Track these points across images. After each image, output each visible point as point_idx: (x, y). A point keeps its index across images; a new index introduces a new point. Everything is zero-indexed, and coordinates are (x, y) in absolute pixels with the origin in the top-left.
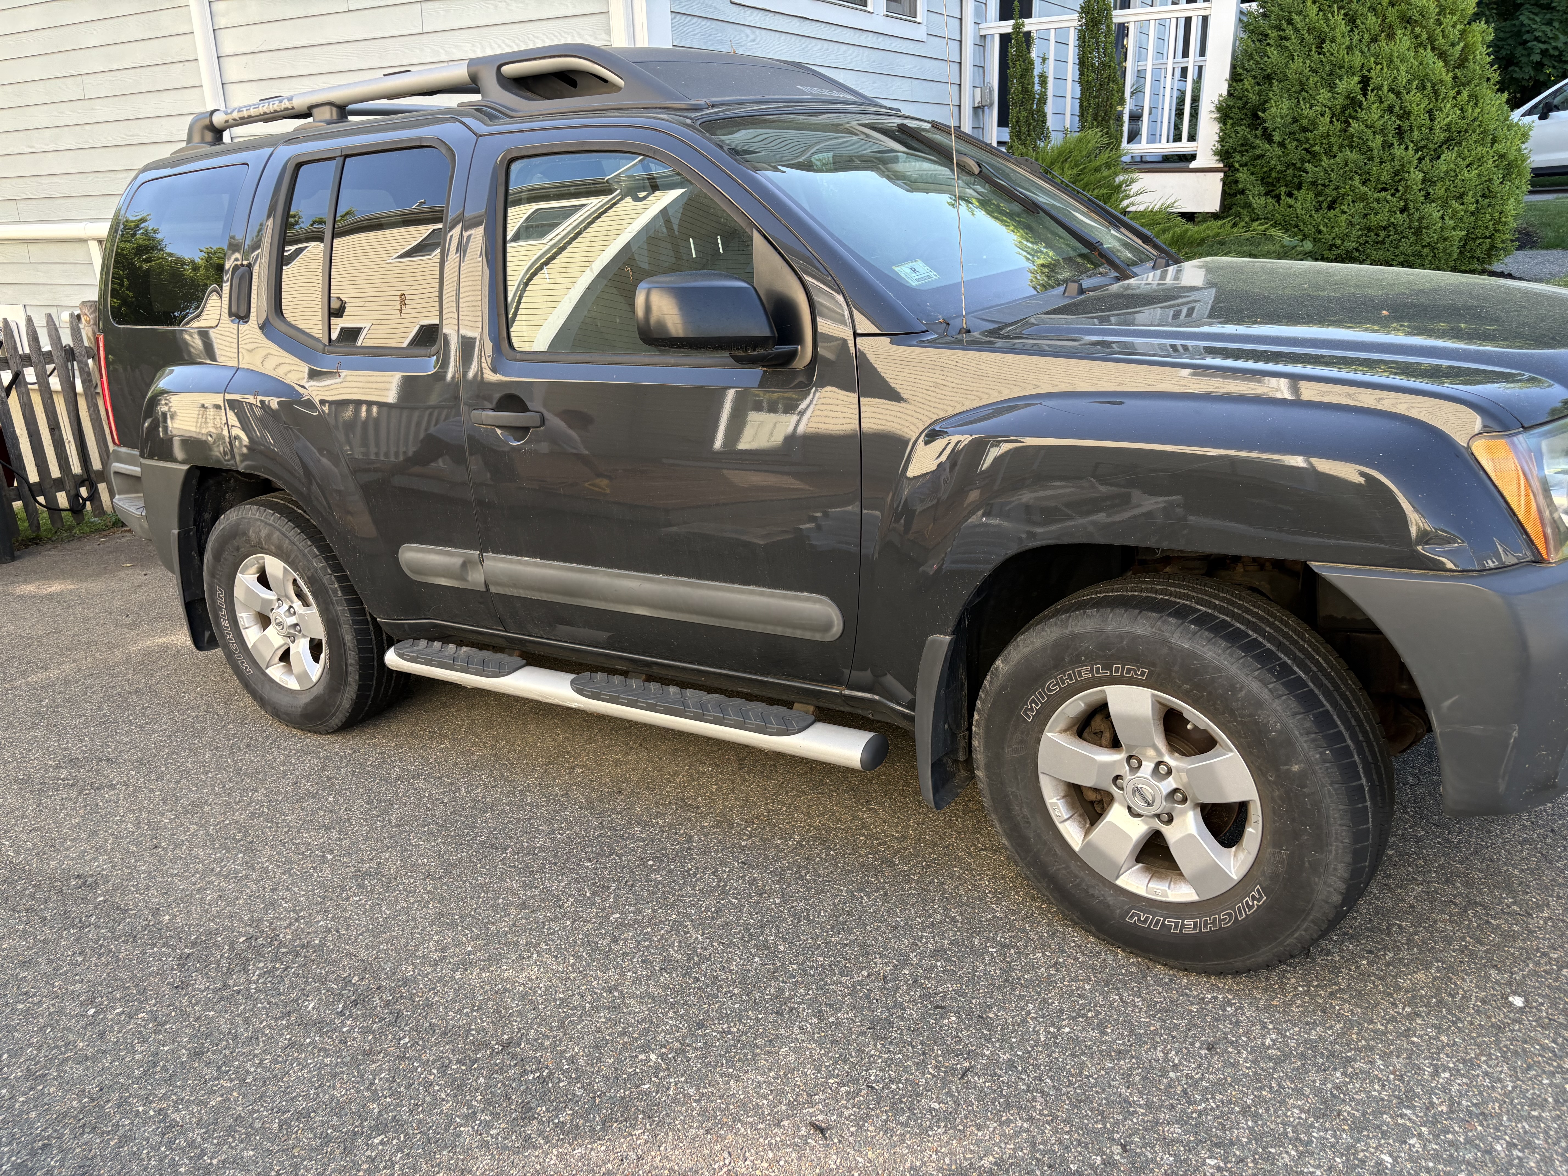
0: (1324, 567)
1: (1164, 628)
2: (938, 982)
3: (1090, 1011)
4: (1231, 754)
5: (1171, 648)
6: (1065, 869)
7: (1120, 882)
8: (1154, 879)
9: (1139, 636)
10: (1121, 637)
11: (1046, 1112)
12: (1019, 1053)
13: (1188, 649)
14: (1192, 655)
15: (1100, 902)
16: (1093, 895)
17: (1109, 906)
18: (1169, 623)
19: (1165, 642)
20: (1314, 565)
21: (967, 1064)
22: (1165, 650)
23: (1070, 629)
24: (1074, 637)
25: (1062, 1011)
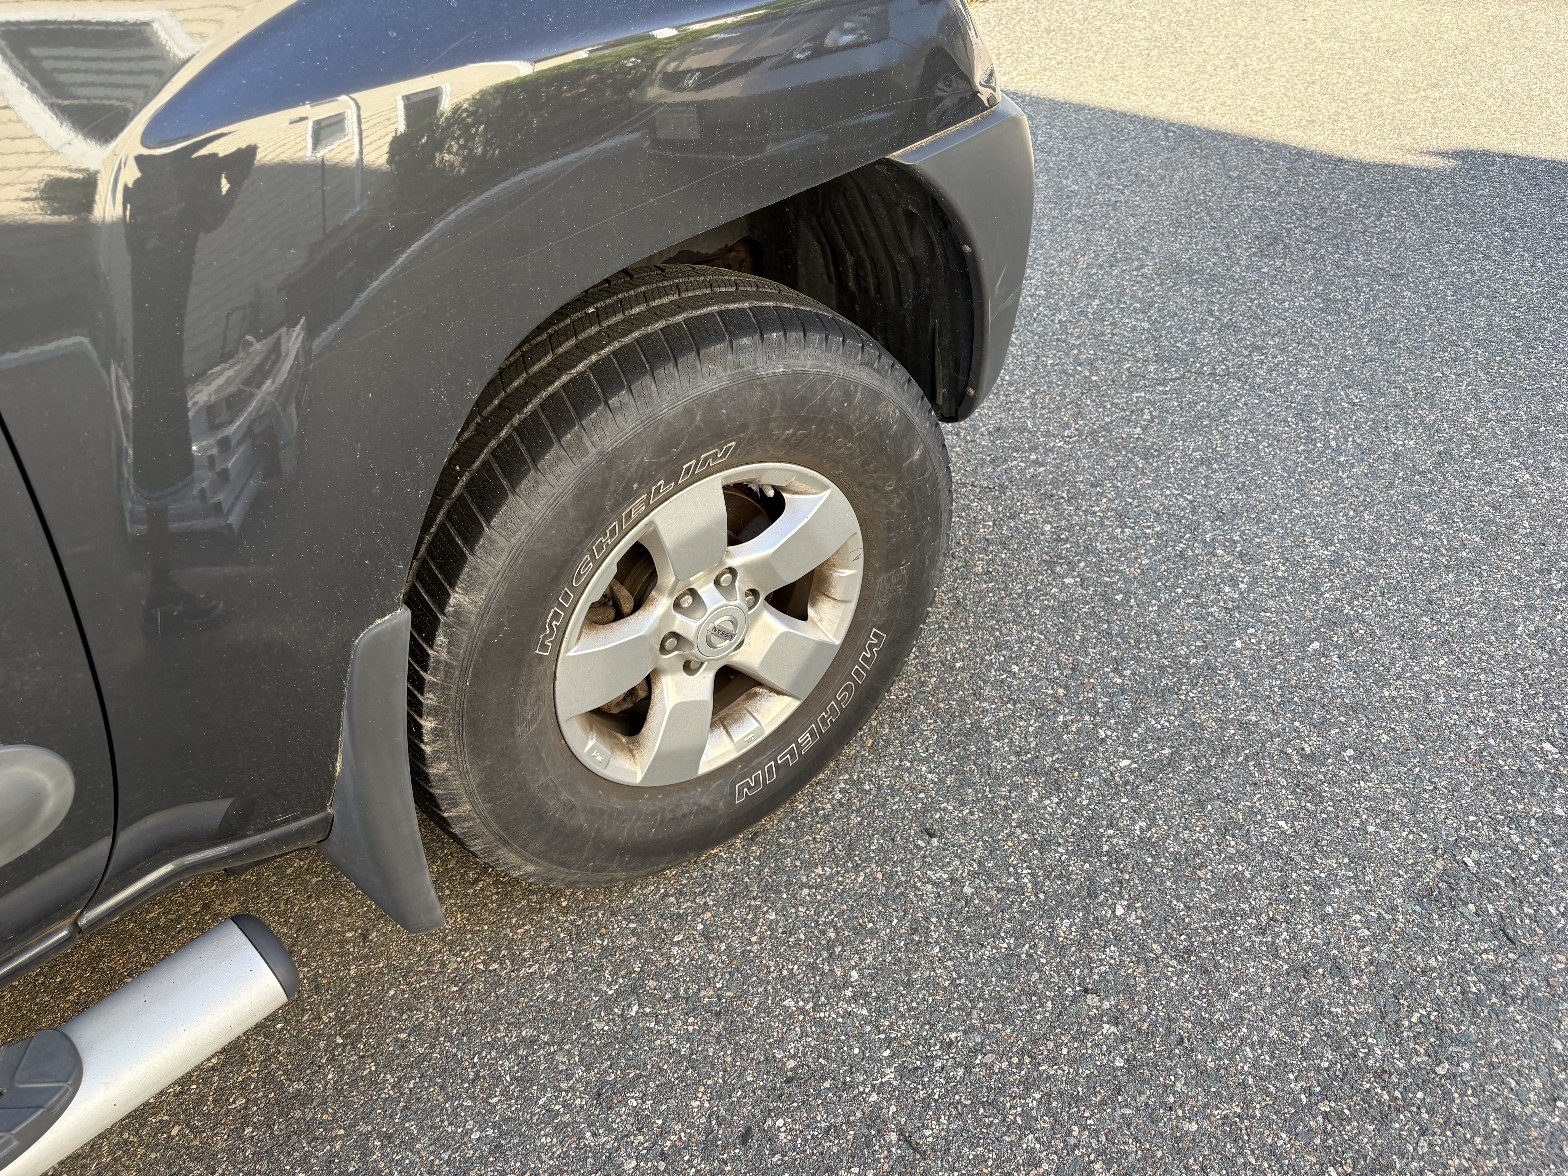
0: (912, 152)
1: (744, 358)
2: (679, 1119)
3: (824, 933)
4: (827, 493)
5: (764, 386)
6: (638, 819)
7: (704, 768)
8: (733, 730)
9: (716, 395)
10: (689, 412)
11: (1015, 1060)
12: (887, 1053)
13: (785, 374)
14: (795, 377)
15: (697, 814)
16: (684, 816)
17: (708, 808)
18: (745, 348)
19: (754, 381)
20: (896, 156)
21: (893, 1137)
22: (758, 393)
23: (593, 451)
24: (610, 460)
25: (813, 967)
